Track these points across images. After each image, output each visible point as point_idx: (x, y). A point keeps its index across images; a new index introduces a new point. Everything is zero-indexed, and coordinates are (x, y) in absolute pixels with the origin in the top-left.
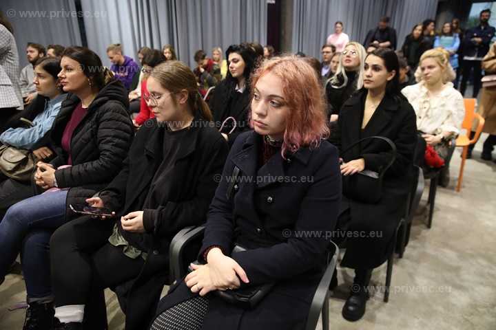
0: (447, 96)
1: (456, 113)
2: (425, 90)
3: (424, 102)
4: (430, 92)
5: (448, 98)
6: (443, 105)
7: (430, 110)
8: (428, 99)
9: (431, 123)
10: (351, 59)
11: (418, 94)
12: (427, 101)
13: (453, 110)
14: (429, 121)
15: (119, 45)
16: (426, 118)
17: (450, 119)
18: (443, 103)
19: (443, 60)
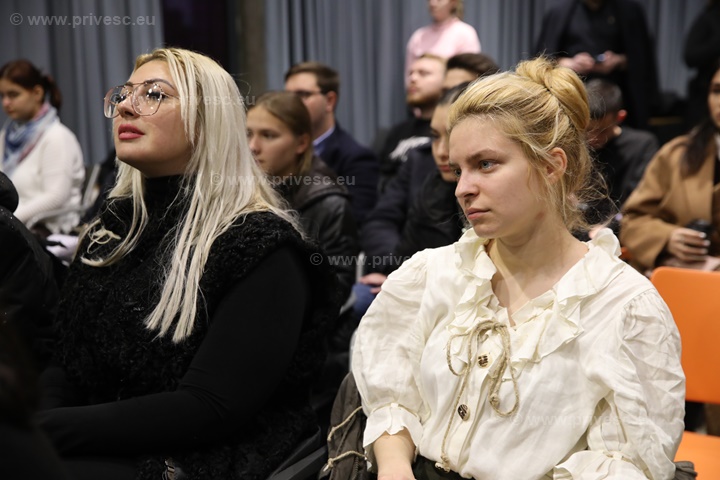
0: (586, 301)
1: (634, 391)
2: (485, 267)
3: (482, 331)
4: (509, 279)
5: (595, 308)
6: (570, 348)
7: (506, 375)
8: (502, 316)
9: (515, 443)
10: (139, 123)
11: (458, 291)
12: (496, 328)
13: (616, 373)
14: (505, 432)
16: (491, 419)
17: (609, 425)
18: (567, 334)
19: (547, 124)
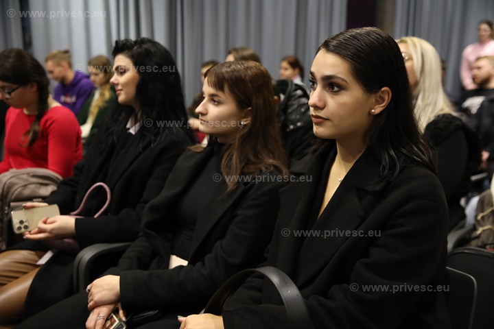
15: (66, 52)
